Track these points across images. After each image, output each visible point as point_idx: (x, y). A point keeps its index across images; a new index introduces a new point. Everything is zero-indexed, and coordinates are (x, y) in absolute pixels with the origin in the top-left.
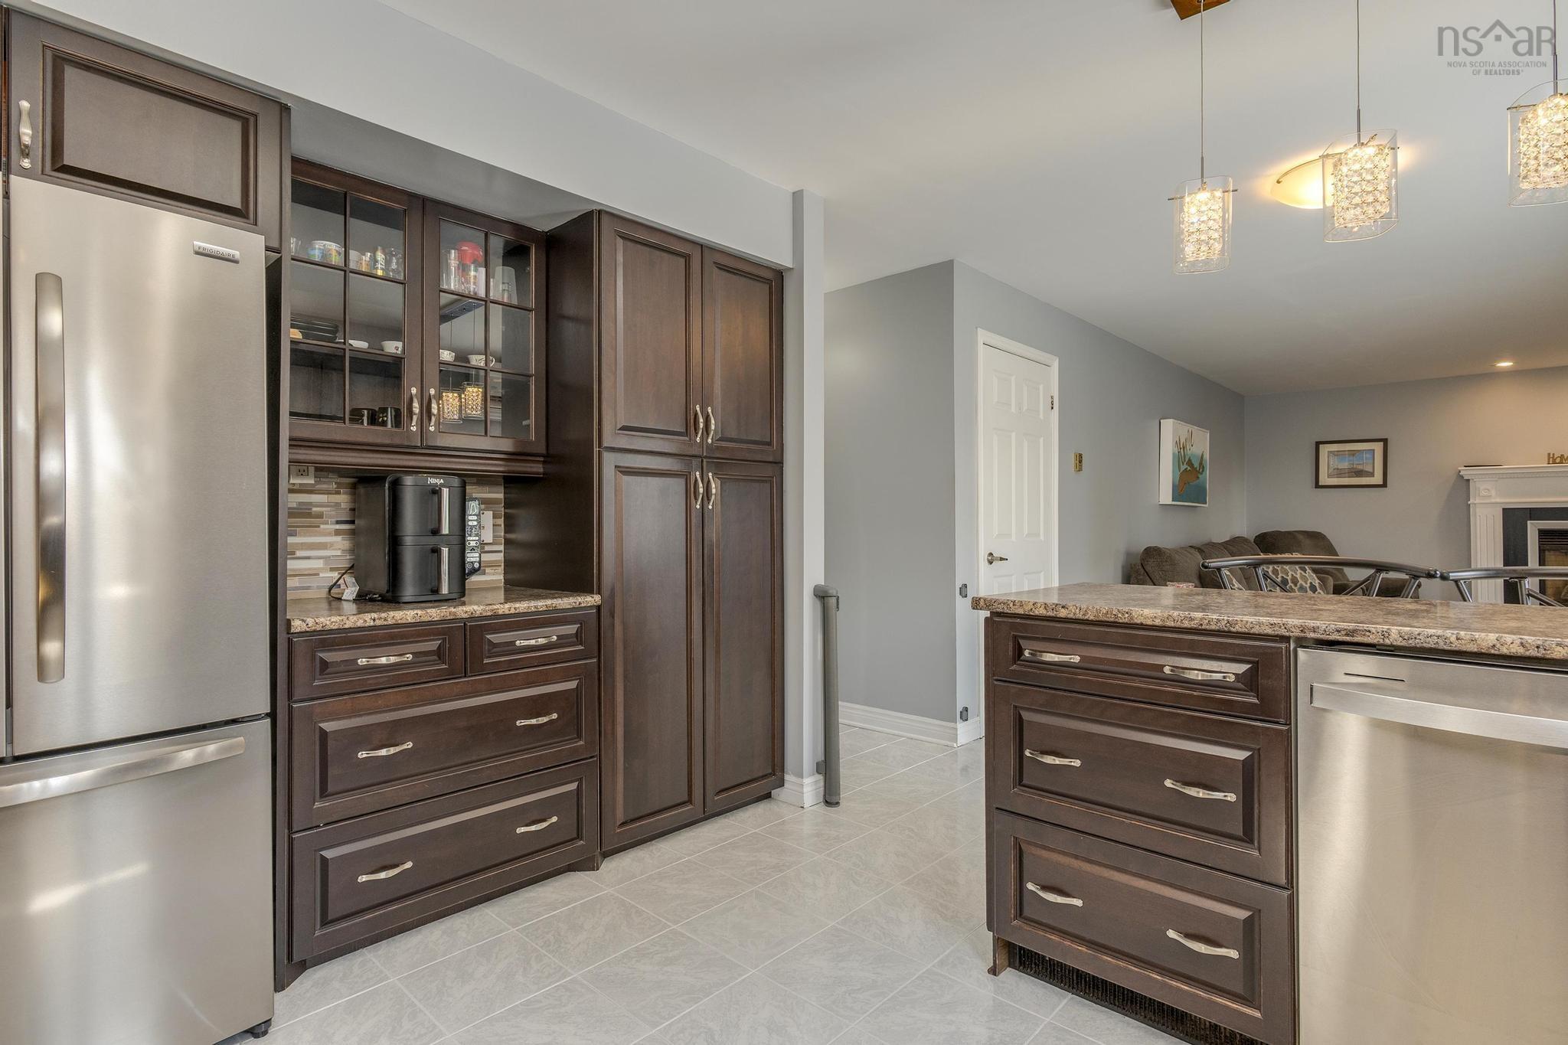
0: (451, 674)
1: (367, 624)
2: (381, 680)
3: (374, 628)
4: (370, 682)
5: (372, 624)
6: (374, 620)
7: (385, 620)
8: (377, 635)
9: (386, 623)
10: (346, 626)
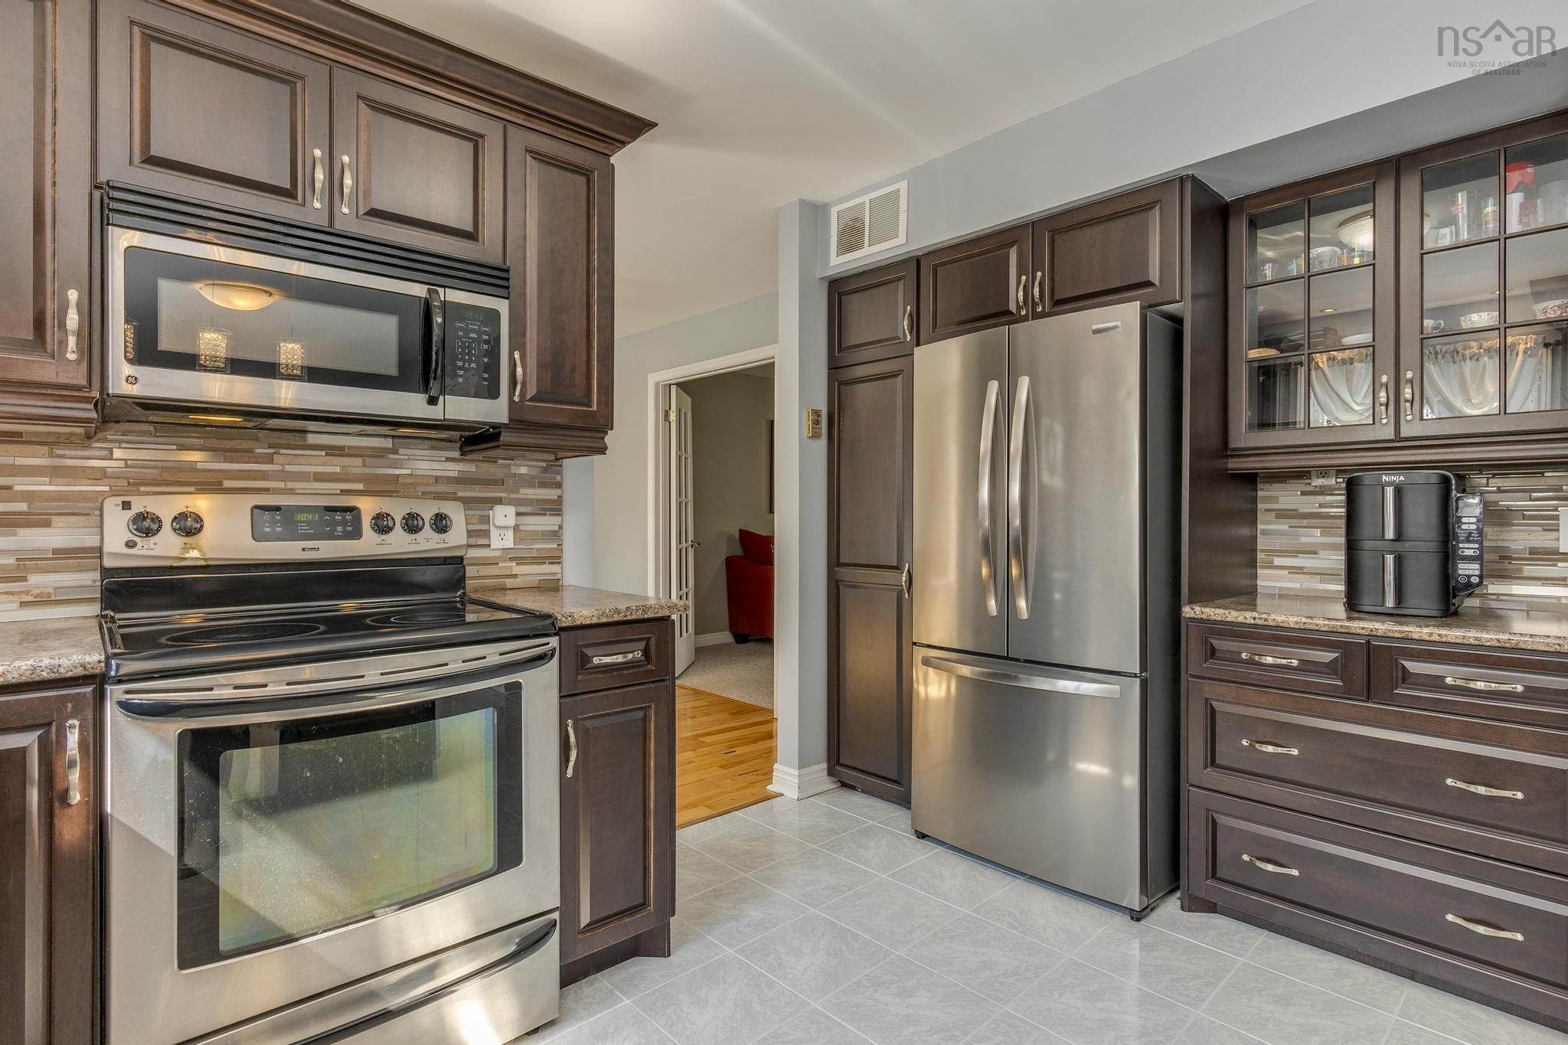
0: (1348, 692)
1: (1248, 622)
2: (1266, 678)
3: (1255, 626)
4: (1253, 676)
5: (1252, 621)
6: (1254, 619)
7: (1266, 620)
8: (1261, 634)
9: (1266, 623)
10: (1228, 619)
